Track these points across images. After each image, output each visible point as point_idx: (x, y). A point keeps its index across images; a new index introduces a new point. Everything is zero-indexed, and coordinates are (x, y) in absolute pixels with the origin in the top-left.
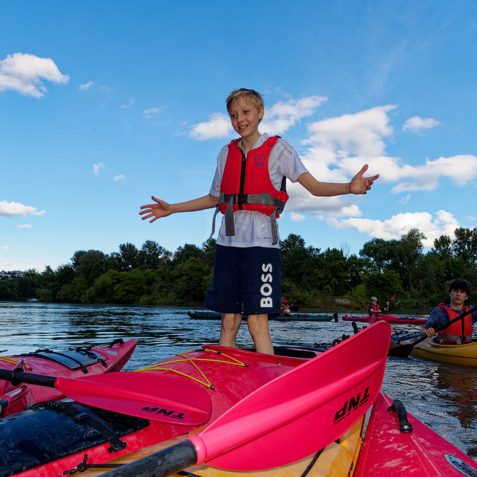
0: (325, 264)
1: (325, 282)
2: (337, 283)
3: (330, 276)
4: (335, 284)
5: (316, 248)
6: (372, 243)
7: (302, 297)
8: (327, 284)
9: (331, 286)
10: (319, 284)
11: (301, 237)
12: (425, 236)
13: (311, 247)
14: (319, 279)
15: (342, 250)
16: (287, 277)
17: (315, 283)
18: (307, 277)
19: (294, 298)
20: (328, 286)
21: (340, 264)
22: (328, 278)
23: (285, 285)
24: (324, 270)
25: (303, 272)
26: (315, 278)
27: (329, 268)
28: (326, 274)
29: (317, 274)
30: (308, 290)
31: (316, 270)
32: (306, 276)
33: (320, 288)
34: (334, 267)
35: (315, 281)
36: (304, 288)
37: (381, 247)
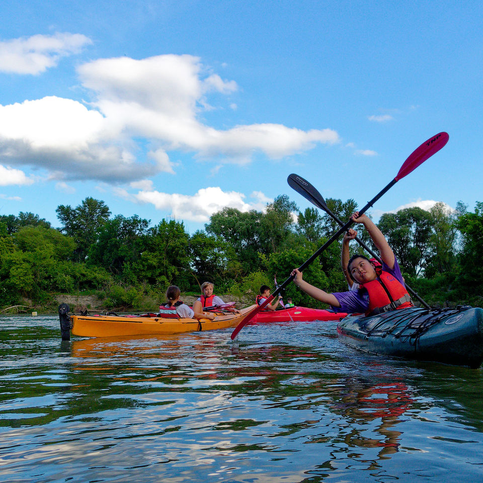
0: (158, 245)
1: (158, 271)
2: (177, 273)
3: (166, 262)
4: (173, 274)
5: (143, 219)
6: (223, 214)
7: (127, 296)
8: (161, 274)
9: (168, 277)
10: (149, 274)
11: (105, 204)
12: (297, 206)
13: (136, 216)
14: (151, 267)
15: (182, 223)
16: (95, 264)
17: (143, 273)
18: (131, 264)
19: (113, 297)
20: (164, 278)
21: (183, 244)
22: (163, 264)
23: (95, 278)
24: (157, 253)
25: (125, 256)
26: (144, 266)
27: (164, 250)
28: (160, 259)
29: (146, 260)
30: (132, 283)
31: (146, 253)
32: (128, 263)
33: (152, 281)
34: (173, 249)
35: (143, 270)
36: (126, 282)
37: (237, 221)
